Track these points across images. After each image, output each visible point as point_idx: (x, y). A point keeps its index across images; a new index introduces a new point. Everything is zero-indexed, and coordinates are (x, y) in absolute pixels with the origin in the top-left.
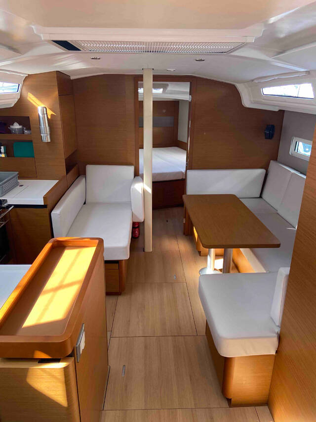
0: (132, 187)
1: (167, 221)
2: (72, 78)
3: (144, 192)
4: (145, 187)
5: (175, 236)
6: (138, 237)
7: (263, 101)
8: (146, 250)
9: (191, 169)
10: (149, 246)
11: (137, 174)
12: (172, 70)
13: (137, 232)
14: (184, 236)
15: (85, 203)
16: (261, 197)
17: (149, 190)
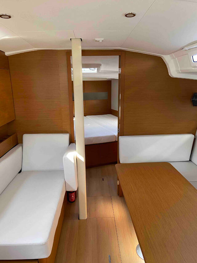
0: (64, 157)
1: (103, 179)
2: (7, 54)
3: (77, 160)
4: (77, 156)
5: (110, 198)
6: (75, 201)
7: (193, 68)
8: (81, 218)
9: (123, 136)
10: (84, 214)
11: (72, 141)
12: (101, 40)
13: (73, 196)
14: (118, 197)
15: (20, 172)
16: (190, 160)
17: (82, 159)
